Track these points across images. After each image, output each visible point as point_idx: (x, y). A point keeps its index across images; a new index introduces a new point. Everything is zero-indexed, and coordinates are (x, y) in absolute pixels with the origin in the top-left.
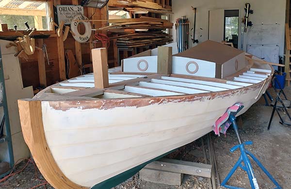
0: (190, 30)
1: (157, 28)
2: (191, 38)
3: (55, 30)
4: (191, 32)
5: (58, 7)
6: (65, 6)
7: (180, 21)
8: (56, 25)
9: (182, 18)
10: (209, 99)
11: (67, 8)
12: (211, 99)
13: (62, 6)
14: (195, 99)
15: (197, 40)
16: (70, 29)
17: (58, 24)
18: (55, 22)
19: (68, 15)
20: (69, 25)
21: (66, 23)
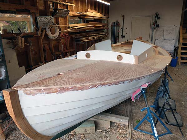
0: (120, 30)
1: (99, 29)
2: (120, 34)
3: (37, 32)
4: (121, 31)
5: (38, 18)
6: (42, 17)
7: (113, 24)
8: (38, 29)
9: (116, 22)
10: (129, 82)
11: (44, 18)
12: (130, 82)
13: (40, 17)
14: (119, 83)
15: (124, 36)
16: (46, 31)
17: (38, 28)
18: (36, 27)
19: (45, 23)
20: (45, 29)
21: (43, 28)
